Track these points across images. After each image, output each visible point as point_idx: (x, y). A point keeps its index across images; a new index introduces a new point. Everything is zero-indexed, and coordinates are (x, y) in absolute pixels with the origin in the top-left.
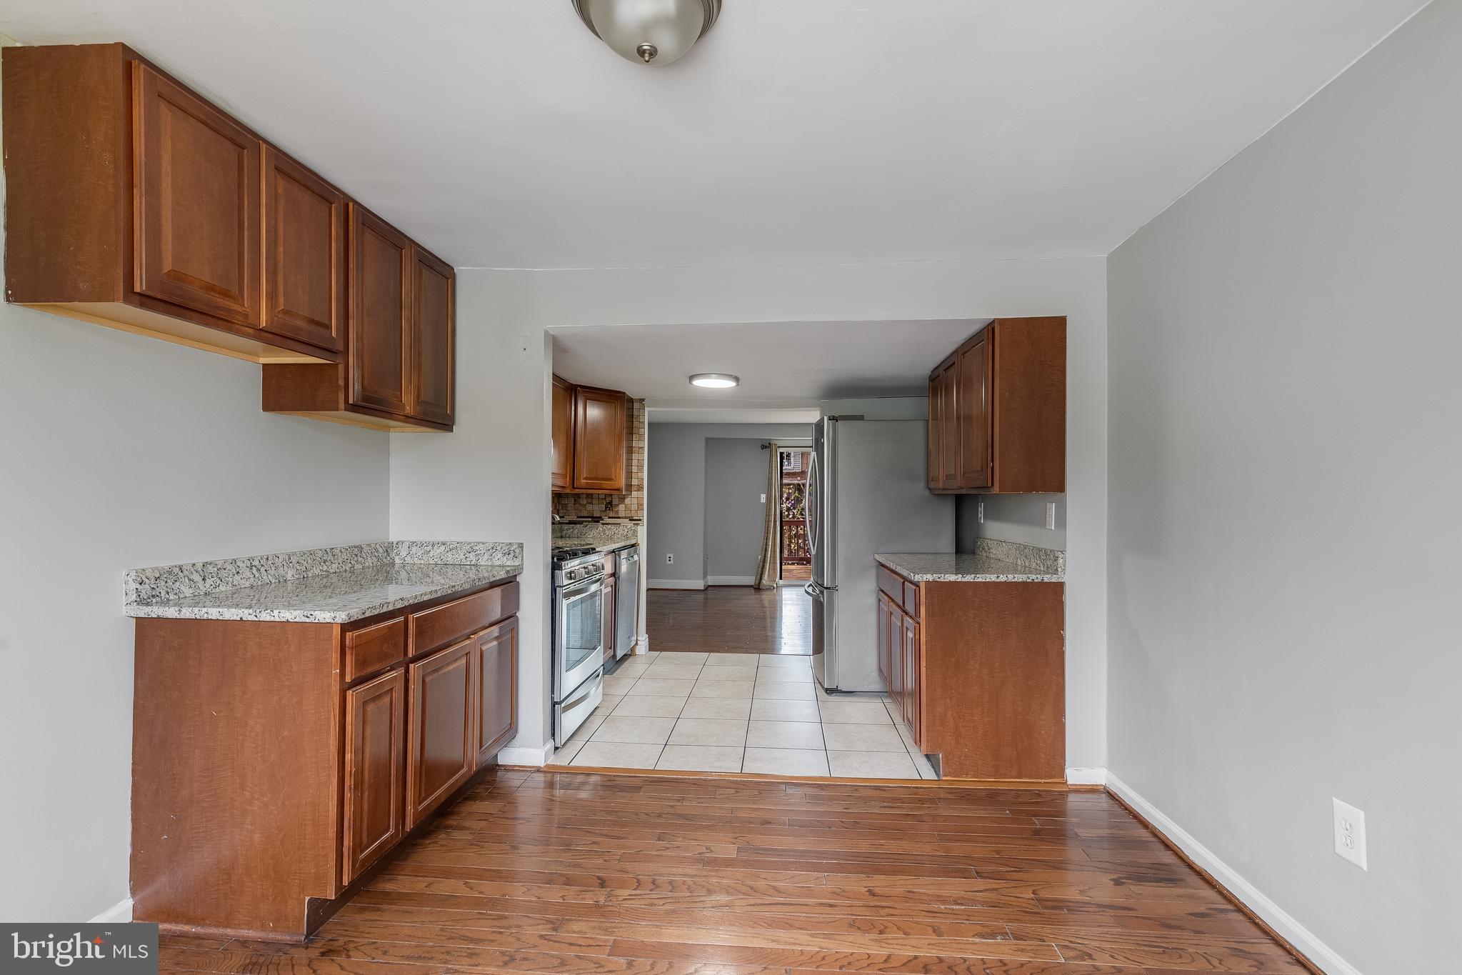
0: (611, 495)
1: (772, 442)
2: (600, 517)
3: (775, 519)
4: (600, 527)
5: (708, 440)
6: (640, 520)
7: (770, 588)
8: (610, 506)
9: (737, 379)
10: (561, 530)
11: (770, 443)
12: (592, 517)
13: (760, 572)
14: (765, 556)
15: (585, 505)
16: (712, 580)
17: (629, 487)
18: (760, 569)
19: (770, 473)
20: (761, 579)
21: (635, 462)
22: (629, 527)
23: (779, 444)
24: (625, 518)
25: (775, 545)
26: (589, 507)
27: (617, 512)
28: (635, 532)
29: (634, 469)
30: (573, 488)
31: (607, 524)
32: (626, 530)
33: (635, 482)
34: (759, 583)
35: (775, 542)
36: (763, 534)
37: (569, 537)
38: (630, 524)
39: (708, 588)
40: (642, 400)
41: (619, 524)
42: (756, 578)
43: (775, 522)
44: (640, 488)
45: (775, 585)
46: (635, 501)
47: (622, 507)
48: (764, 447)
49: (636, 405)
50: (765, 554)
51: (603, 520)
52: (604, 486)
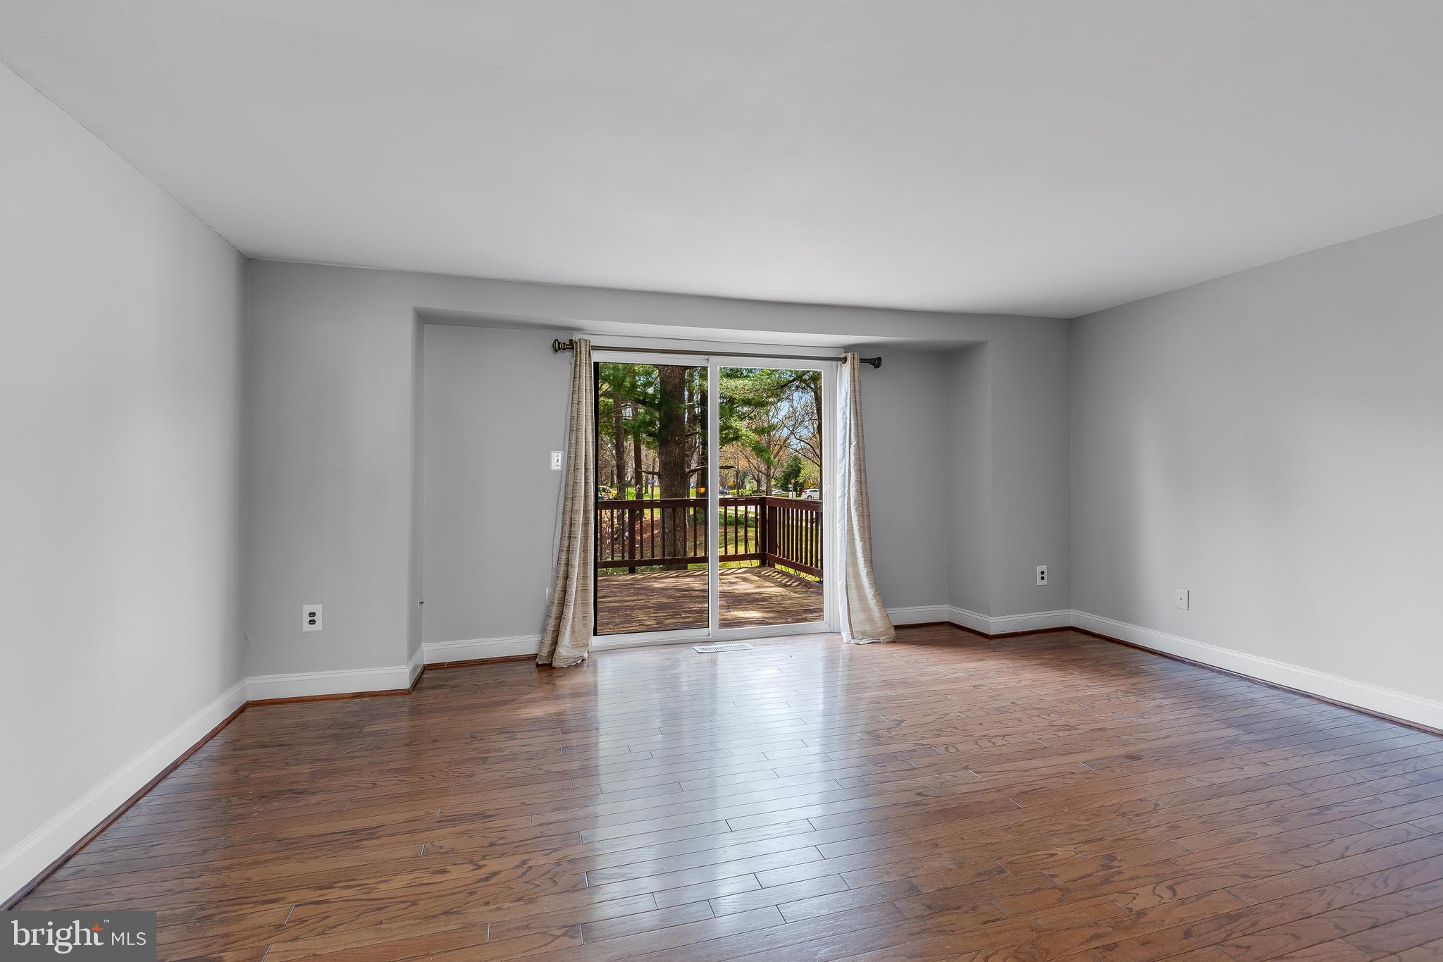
1: (578, 337)
3: (586, 505)
11: (572, 340)
13: (551, 628)
14: (564, 592)
16: (433, 652)
18: (554, 622)
20: (555, 642)
23: (594, 341)
34: (551, 654)
39: (423, 677)
42: (541, 642)
45: (589, 656)
48: (558, 347)
50: (564, 586)
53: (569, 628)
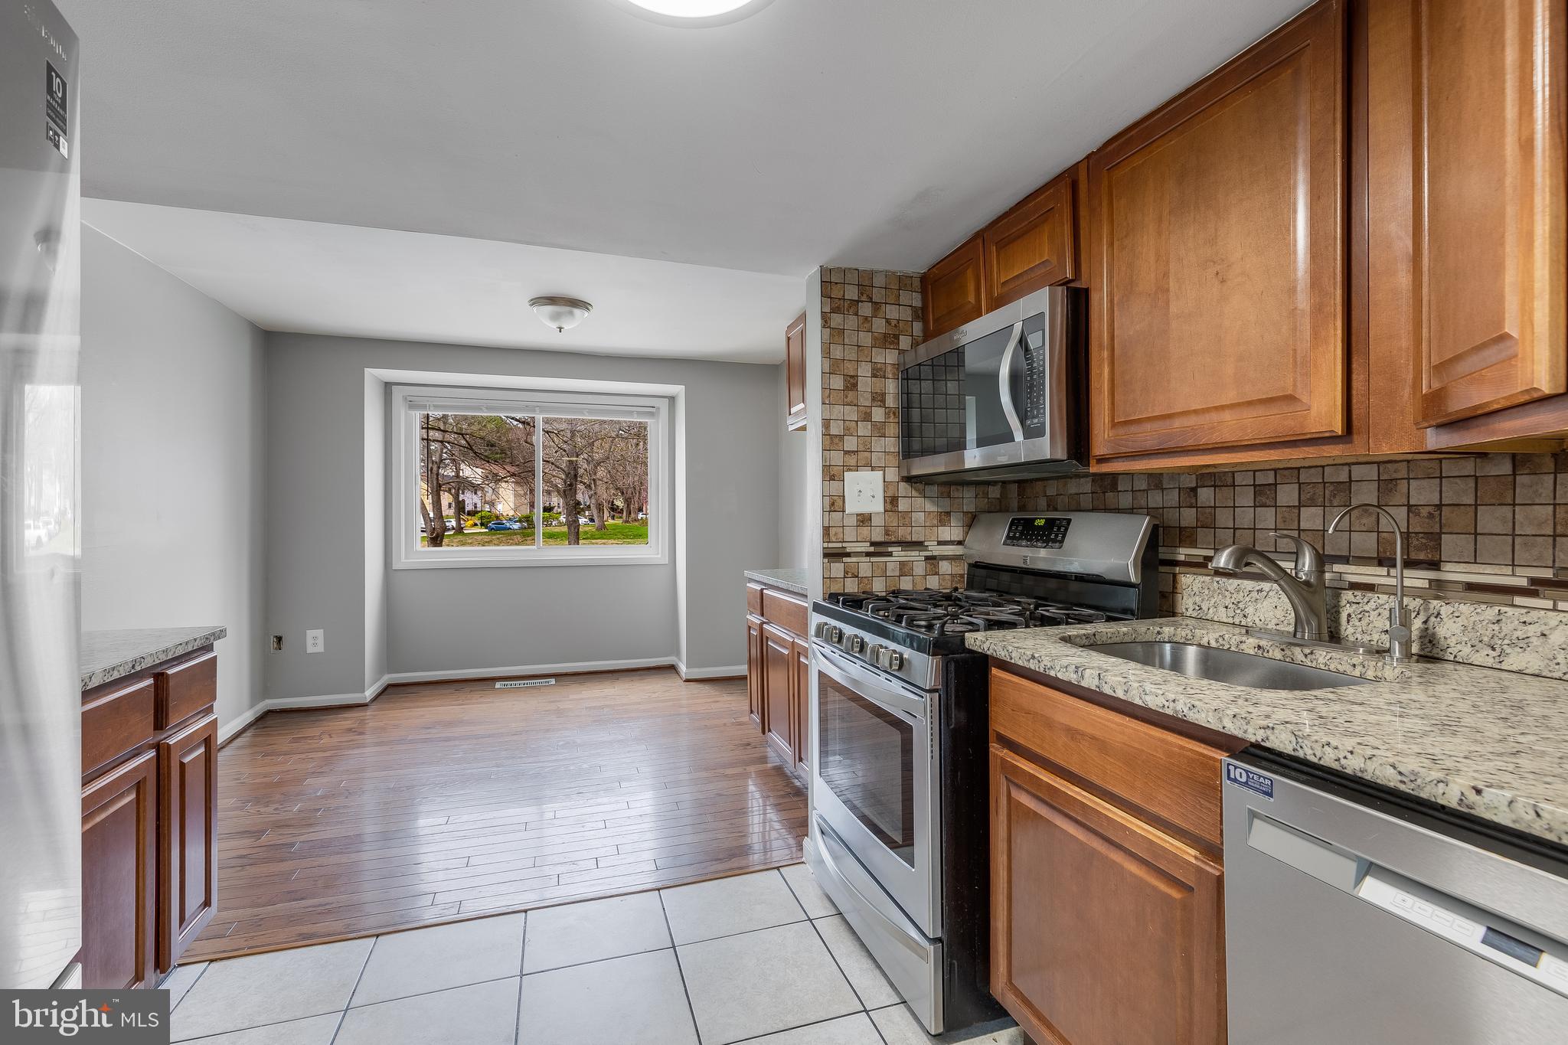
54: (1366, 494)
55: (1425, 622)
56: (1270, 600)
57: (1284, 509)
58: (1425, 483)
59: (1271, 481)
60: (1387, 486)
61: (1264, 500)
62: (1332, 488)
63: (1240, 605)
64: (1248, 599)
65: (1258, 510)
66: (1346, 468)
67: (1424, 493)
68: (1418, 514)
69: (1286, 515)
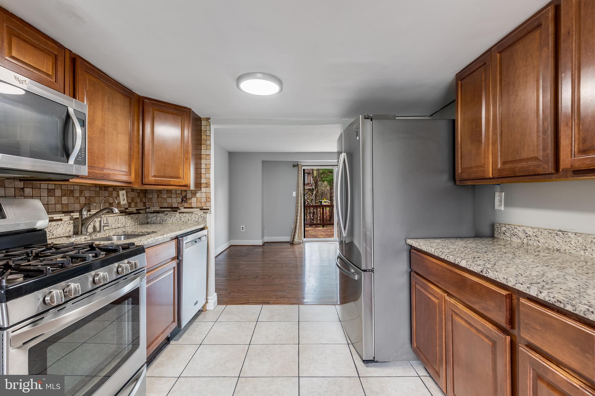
0: (186, 191)
1: (299, 163)
2: (178, 208)
3: (301, 205)
4: (177, 215)
5: (264, 162)
6: (208, 209)
7: (299, 243)
8: (184, 199)
9: (280, 82)
10: (147, 218)
11: (297, 164)
12: (172, 208)
13: (293, 235)
14: (296, 226)
15: (165, 199)
16: (267, 239)
17: (198, 185)
18: (293, 233)
19: (298, 180)
20: (294, 238)
21: (203, 166)
22: (199, 215)
23: (303, 164)
24: (197, 208)
25: (301, 220)
26: (169, 200)
27: (190, 204)
28: (204, 219)
29: (203, 171)
30: (142, 184)
31: (183, 213)
32: (197, 217)
33: (203, 181)
34: (293, 241)
35: (301, 218)
36: (294, 214)
37: (153, 223)
38: (200, 213)
39: (265, 244)
40: (208, 119)
41: (192, 212)
42: (291, 238)
43: (301, 207)
44: (208, 185)
45: (302, 242)
46: (204, 195)
47: (194, 200)
48: (294, 166)
49: (204, 123)
50: (296, 224)
51: (180, 210)
52: (172, 183)
53: (297, 235)
54: (77, 194)
55: (94, 224)
56: (61, 227)
57: (58, 197)
58: (88, 191)
59: (53, 188)
60: (81, 192)
61: (51, 194)
62: (70, 191)
63: (51, 231)
64: (54, 228)
65: (49, 197)
66: (73, 186)
67: (87, 194)
68: (87, 199)
69: (58, 199)
